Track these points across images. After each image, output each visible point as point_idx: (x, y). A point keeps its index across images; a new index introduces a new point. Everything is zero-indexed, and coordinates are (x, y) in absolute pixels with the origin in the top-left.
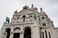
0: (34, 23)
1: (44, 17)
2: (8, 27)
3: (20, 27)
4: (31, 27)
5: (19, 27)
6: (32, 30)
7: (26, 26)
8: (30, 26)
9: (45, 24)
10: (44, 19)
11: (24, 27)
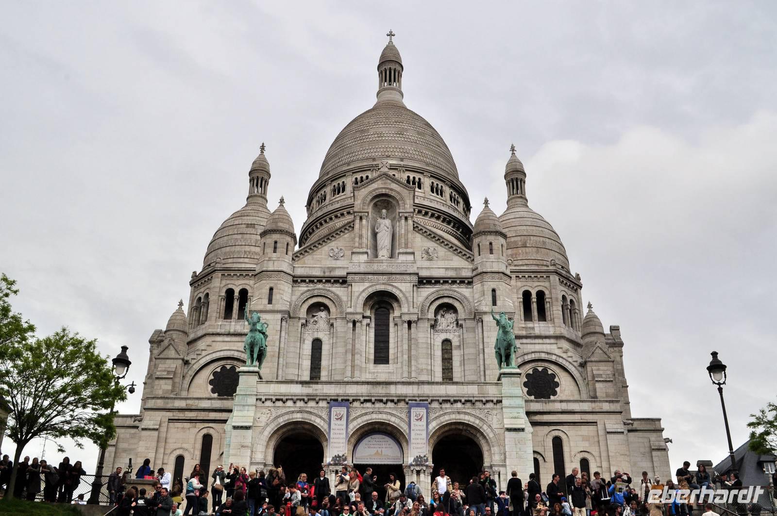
0: (505, 402)
1: (541, 295)
2: (298, 417)
3: (403, 427)
4: (485, 429)
5: (394, 421)
6: (495, 449)
7: (446, 419)
8: (476, 422)
9: (552, 369)
10: (542, 316)
11: (434, 425)
